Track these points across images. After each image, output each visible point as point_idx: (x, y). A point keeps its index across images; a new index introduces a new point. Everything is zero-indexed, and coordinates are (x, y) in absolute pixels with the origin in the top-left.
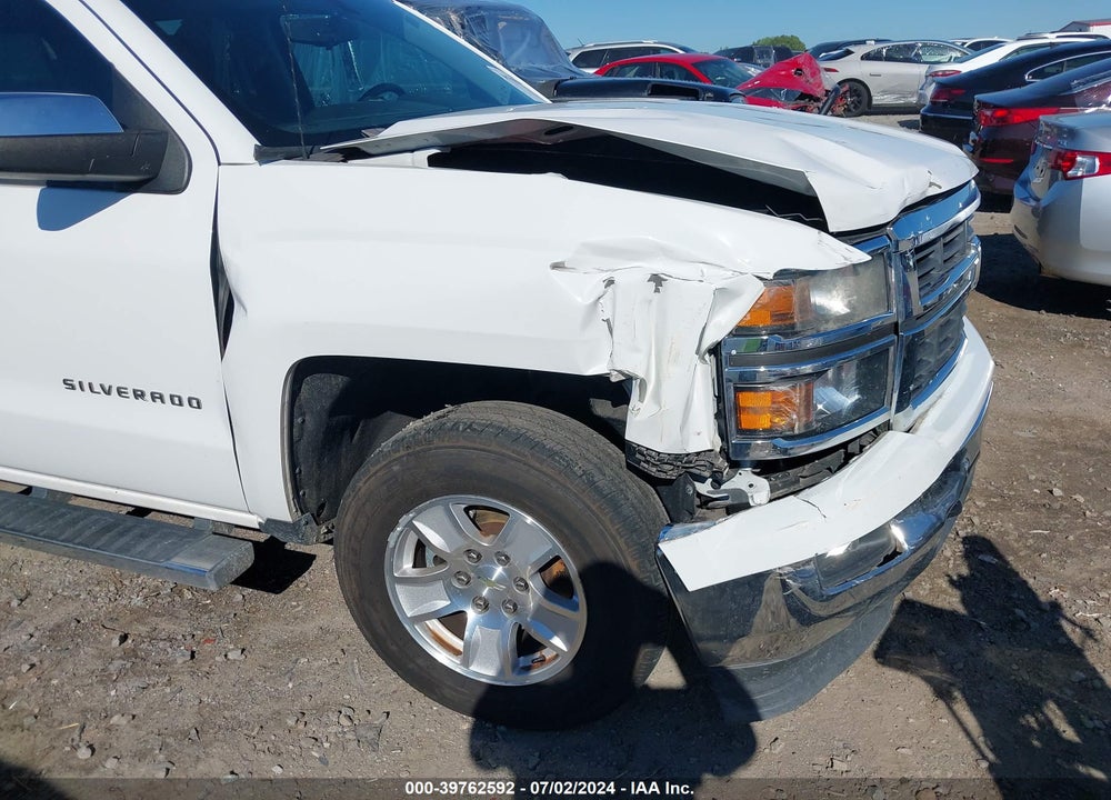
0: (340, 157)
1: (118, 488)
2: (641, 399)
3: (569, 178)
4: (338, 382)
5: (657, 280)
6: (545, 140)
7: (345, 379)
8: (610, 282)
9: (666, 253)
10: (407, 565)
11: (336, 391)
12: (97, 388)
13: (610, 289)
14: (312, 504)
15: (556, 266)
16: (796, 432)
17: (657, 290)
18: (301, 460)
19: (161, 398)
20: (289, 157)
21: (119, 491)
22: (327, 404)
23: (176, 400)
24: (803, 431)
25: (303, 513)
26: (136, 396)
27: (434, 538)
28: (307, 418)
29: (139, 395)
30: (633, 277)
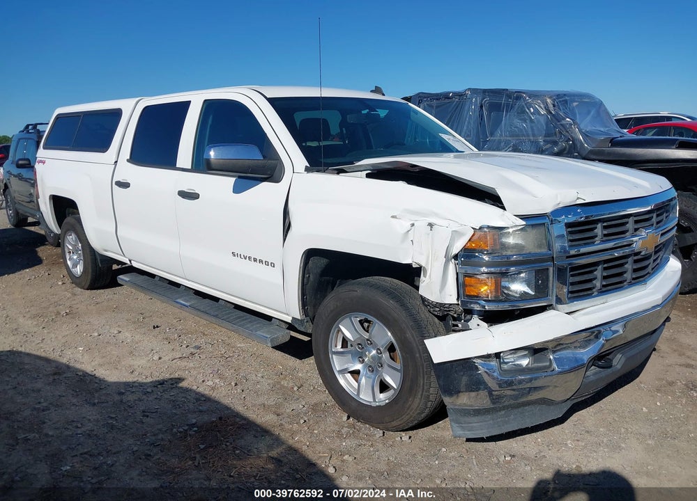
0: (336, 172)
1: (246, 300)
2: (425, 276)
3: (409, 184)
4: (323, 262)
5: (431, 225)
6: (411, 169)
7: (327, 260)
8: (413, 225)
9: (436, 215)
10: (339, 346)
11: (323, 266)
12: (242, 257)
13: (413, 227)
14: (311, 314)
15: (393, 217)
16: (490, 298)
17: (431, 230)
18: (307, 293)
19: (262, 262)
20: (318, 171)
21: (247, 302)
22: (319, 271)
23: (267, 263)
24: (493, 299)
25: (306, 317)
26: (254, 261)
27: (348, 335)
28: (311, 276)
29: (255, 260)
30: (422, 223)
